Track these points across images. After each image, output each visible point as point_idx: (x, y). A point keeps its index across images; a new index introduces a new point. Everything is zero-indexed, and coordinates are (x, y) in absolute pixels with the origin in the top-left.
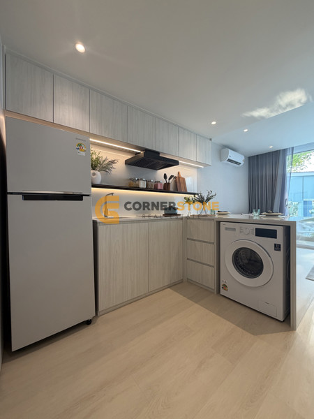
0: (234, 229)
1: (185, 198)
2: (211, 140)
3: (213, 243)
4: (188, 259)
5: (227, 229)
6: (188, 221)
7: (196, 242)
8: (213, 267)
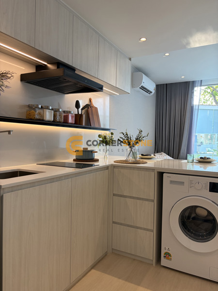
0: (182, 183)
1: (100, 136)
2: (130, 59)
3: (153, 201)
4: (114, 222)
5: (172, 182)
6: (116, 170)
7: (128, 200)
8: (152, 231)
